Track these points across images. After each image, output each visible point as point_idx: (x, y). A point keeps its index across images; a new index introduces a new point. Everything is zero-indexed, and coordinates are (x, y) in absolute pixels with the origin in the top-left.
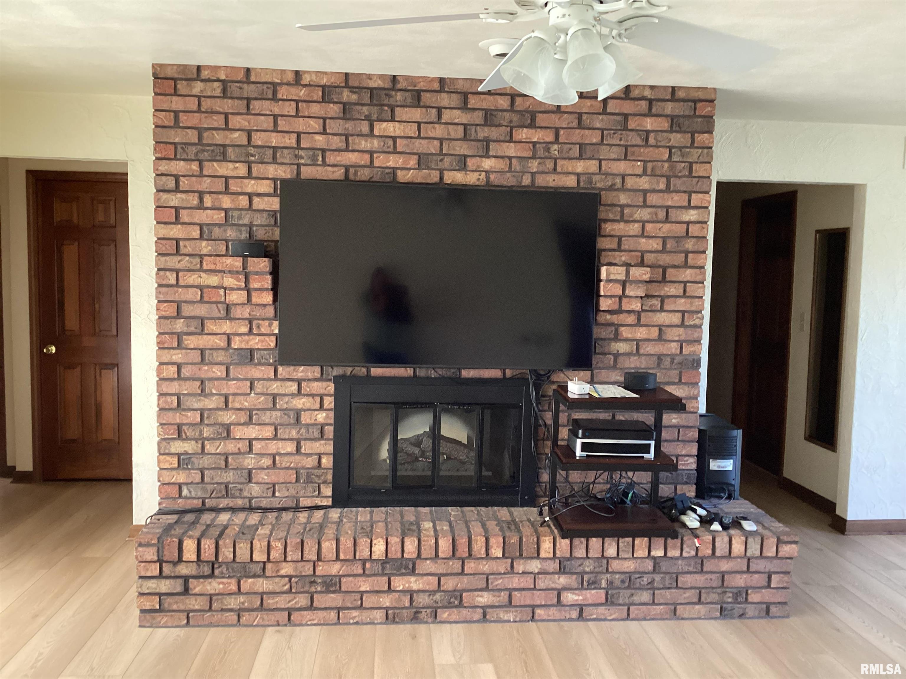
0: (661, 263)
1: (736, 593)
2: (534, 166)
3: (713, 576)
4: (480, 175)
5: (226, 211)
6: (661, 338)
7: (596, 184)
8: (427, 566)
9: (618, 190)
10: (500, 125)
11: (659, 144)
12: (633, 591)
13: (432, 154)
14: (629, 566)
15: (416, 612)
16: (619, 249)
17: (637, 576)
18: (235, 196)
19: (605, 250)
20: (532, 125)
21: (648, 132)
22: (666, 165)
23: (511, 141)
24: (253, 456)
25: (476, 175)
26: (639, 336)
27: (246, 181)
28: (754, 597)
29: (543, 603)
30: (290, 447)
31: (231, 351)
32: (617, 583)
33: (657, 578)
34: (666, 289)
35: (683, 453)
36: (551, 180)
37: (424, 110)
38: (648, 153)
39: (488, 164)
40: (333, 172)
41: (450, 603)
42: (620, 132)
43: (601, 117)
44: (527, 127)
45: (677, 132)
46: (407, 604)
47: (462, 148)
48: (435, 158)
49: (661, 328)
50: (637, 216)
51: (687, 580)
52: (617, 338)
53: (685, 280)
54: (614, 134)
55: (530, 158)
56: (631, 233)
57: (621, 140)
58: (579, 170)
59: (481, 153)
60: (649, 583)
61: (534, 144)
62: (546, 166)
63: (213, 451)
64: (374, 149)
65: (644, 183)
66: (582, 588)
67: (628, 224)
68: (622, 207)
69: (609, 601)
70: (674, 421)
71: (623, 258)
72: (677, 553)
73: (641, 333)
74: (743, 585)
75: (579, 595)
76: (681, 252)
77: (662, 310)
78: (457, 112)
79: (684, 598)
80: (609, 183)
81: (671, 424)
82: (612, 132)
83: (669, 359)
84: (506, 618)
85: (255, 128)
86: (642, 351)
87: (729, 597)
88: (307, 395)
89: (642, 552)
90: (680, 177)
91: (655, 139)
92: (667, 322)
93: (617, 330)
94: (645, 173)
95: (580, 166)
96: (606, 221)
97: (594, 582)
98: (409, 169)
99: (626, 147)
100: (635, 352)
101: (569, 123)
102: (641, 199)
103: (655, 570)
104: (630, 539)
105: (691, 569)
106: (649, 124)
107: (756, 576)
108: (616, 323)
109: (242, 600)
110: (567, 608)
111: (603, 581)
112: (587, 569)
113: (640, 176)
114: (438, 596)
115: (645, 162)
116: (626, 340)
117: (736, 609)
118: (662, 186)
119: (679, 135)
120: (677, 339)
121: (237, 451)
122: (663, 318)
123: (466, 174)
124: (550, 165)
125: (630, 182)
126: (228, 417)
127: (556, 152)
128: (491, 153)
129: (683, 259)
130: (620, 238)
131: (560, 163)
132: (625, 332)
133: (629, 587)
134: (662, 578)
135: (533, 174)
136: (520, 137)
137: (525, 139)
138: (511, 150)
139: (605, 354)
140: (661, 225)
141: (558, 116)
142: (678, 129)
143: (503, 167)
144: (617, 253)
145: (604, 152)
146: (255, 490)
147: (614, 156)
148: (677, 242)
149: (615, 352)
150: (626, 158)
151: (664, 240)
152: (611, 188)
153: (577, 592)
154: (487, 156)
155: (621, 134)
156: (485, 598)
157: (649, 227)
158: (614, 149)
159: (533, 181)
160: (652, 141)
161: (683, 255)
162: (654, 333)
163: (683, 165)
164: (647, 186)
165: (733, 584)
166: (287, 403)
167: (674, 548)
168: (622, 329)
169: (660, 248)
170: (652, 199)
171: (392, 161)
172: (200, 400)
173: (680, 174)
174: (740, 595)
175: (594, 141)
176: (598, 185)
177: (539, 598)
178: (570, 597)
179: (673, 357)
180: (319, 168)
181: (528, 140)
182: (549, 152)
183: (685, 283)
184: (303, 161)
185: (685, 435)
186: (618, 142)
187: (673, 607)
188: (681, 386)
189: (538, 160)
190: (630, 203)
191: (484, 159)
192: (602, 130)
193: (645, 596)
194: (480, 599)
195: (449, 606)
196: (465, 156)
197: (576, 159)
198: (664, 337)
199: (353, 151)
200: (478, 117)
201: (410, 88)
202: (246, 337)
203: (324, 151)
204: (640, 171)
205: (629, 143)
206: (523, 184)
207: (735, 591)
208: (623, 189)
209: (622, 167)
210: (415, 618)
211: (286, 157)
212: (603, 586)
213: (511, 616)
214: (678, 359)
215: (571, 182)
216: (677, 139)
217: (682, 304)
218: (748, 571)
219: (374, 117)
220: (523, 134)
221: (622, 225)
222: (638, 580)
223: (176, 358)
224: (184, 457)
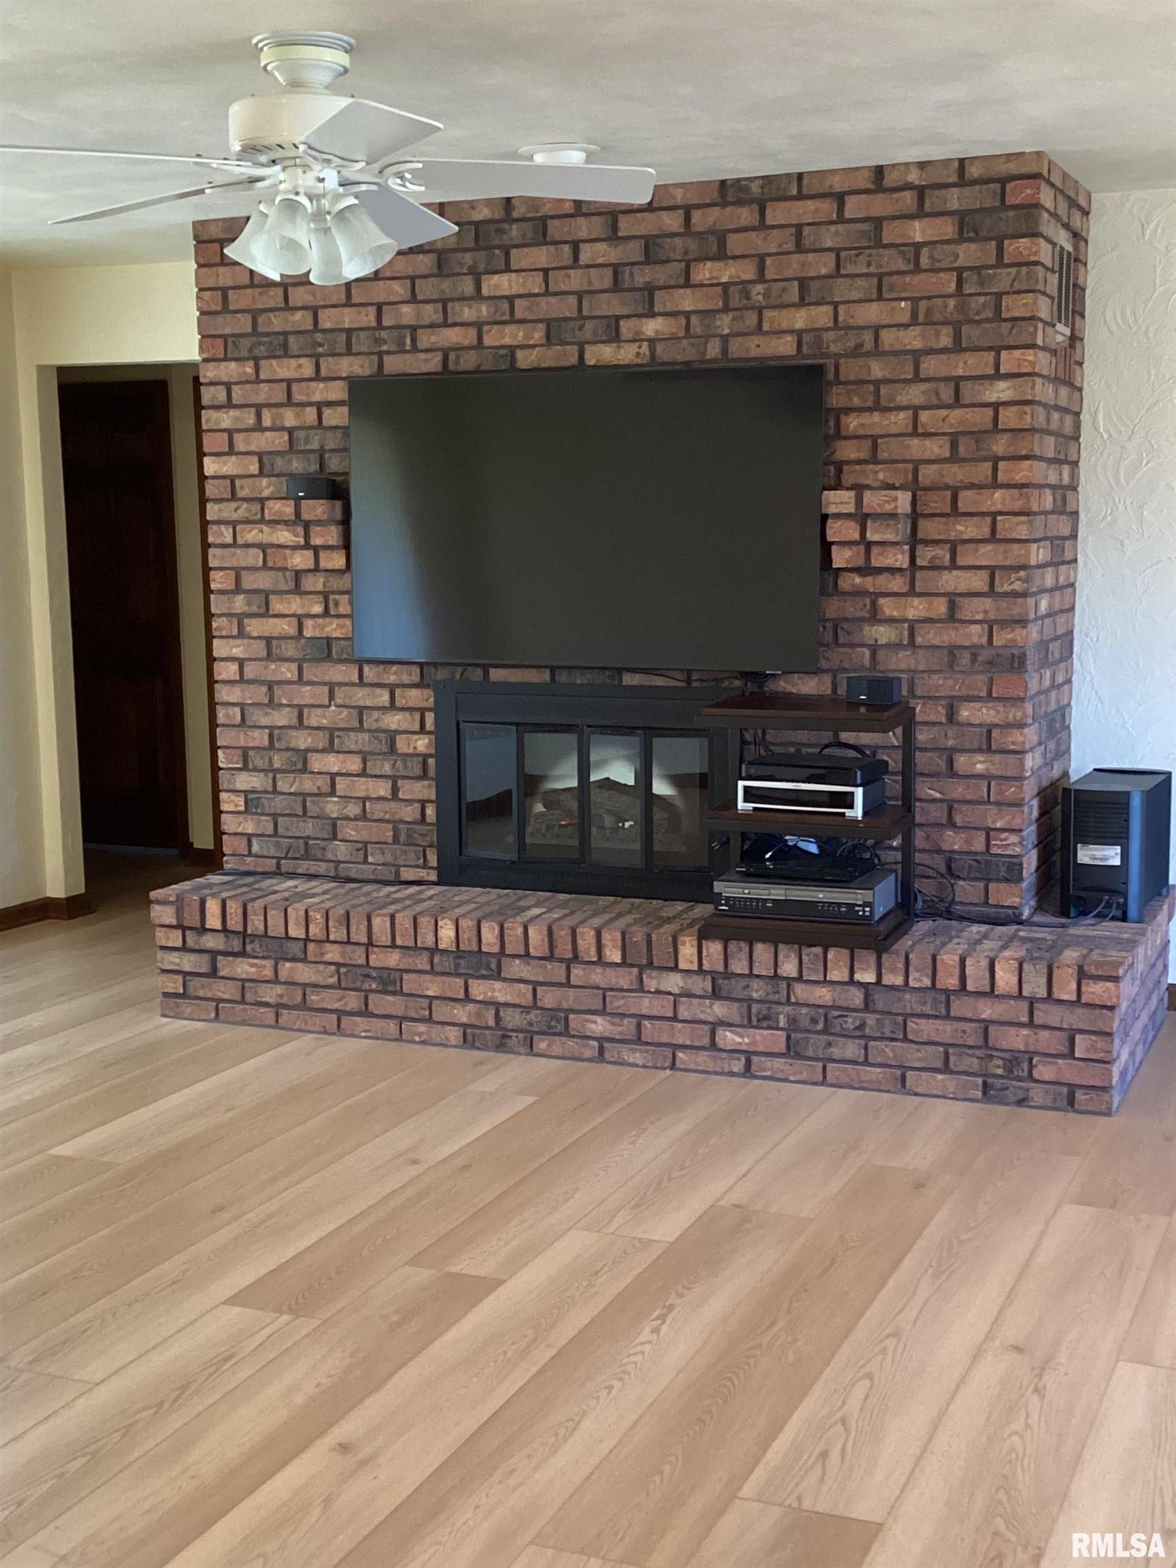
0: (949, 481)
1: (1010, 1061)
2: (724, 324)
3: (968, 1027)
4: (640, 347)
5: (291, 431)
6: (952, 617)
7: (828, 347)
8: (516, 968)
9: (868, 354)
10: (668, 261)
11: (938, 265)
12: (831, 1038)
13: (566, 319)
14: (823, 995)
15: (504, 1036)
16: (874, 459)
17: (836, 1013)
18: (299, 409)
19: (848, 462)
20: (722, 255)
21: (918, 247)
22: (952, 303)
23: (687, 284)
24: (336, 799)
25: (635, 346)
26: (911, 614)
27: (313, 384)
28: (1044, 1071)
29: (688, 1043)
30: (383, 789)
31: (303, 641)
32: (805, 1022)
33: (871, 1019)
34: (959, 527)
35: (998, 825)
36: (753, 347)
37: (552, 248)
38: (920, 283)
39: (651, 327)
40: (427, 361)
41: (550, 1027)
42: (867, 252)
43: (833, 228)
44: (711, 259)
45: (970, 240)
46: (491, 1022)
47: (612, 305)
48: (571, 324)
49: (953, 600)
50: (902, 399)
51: (923, 1028)
52: (875, 617)
53: (993, 509)
54: (857, 255)
55: (719, 311)
56: (894, 430)
57: (869, 265)
58: (799, 325)
59: (640, 310)
60: (856, 1028)
61: (726, 286)
62: (744, 322)
63: (286, 791)
64: (482, 320)
65: (913, 339)
66: (750, 1025)
67: (887, 415)
68: (877, 383)
69: (792, 1051)
70: (979, 766)
71: (881, 476)
72: (899, 980)
73: (916, 608)
74: (1022, 1048)
75: (742, 1037)
76: (985, 459)
77: (953, 566)
78: (601, 247)
79: (919, 1060)
80: (852, 344)
81: (975, 772)
82: (854, 252)
83: (967, 655)
84: (632, 1060)
85: (322, 303)
86: (919, 640)
87: (998, 1067)
88: (403, 709)
89: (838, 973)
90: (979, 322)
91: (931, 257)
92: (962, 588)
93: (874, 603)
94: (914, 321)
95: (800, 319)
96: (848, 411)
97: (766, 1018)
98: (534, 346)
99: (880, 277)
100: (906, 642)
101: (780, 246)
102: (909, 368)
103: (868, 1006)
104: (818, 950)
105: (927, 1009)
106: (918, 231)
107: (1045, 1034)
108: (871, 590)
109: (279, 992)
110: (724, 1055)
111: (781, 1017)
112: (755, 995)
113: (906, 326)
114: (533, 1016)
115: (914, 300)
116: (891, 621)
117: (1012, 1089)
118: (945, 340)
119: (973, 246)
120: (979, 617)
121: (316, 791)
122: (951, 581)
123: (619, 347)
124: (751, 319)
125: (888, 339)
126: (302, 740)
127: (760, 297)
128: (656, 309)
129: (990, 473)
130: (874, 439)
131: (768, 314)
132: (888, 607)
133: (825, 1031)
134: (878, 1020)
135: (725, 339)
136: (701, 277)
137: (709, 279)
138: (687, 301)
139: (853, 645)
140: (944, 412)
141: (762, 235)
142: (972, 235)
143: (674, 331)
144: (871, 467)
145: (842, 290)
146: (341, 850)
147: (856, 295)
148: (977, 442)
149: (872, 642)
150: (880, 298)
151: (954, 439)
152: (857, 352)
153: (739, 1030)
154: (652, 315)
155: (870, 255)
156: (599, 1025)
157: (924, 416)
158: (861, 282)
159: (725, 350)
160: (925, 261)
161: (989, 465)
162: (940, 607)
163: (982, 299)
164: (917, 344)
165: (1004, 1044)
166: (376, 720)
167: (893, 970)
168: (882, 601)
169: (947, 453)
170: (930, 366)
171: (511, 335)
172: (267, 714)
173: (977, 318)
174: (1018, 1064)
175: (823, 271)
176: (834, 348)
177: (681, 1034)
178: (729, 1038)
179: (974, 651)
180: (407, 356)
181: (715, 281)
182: (749, 299)
183: (994, 515)
184: (385, 348)
185: (1001, 792)
186: (865, 270)
187: (898, 1073)
188: (990, 705)
189: (731, 314)
190: (889, 376)
191: (644, 320)
192: (837, 251)
193: (851, 1049)
194: (593, 1026)
195: (549, 1032)
196: (618, 318)
197: (794, 305)
198: (958, 616)
199: (455, 325)
200: (634, 251)
201: (530, 215)
202: (320, 621)
203: (413, 329)
204: (905, 318)
205: (884, 270)
206: (708, 357)
207: (1007, 1056)
208: (877, 351)
209: (873, 313)
210: (502, 1045)
211: (362, 342)
212: (781, 1025)
213: (637, 1058)
214: (984, 655)
215: (785, 347)
216: (968, 253)
217: (987, 555)
218: (1031, 1024)
219: (481, 268)
220: (704, 272)
221: (876, 417)
222: (838, 1020)
223: (237, 652)
224: (251, 796)
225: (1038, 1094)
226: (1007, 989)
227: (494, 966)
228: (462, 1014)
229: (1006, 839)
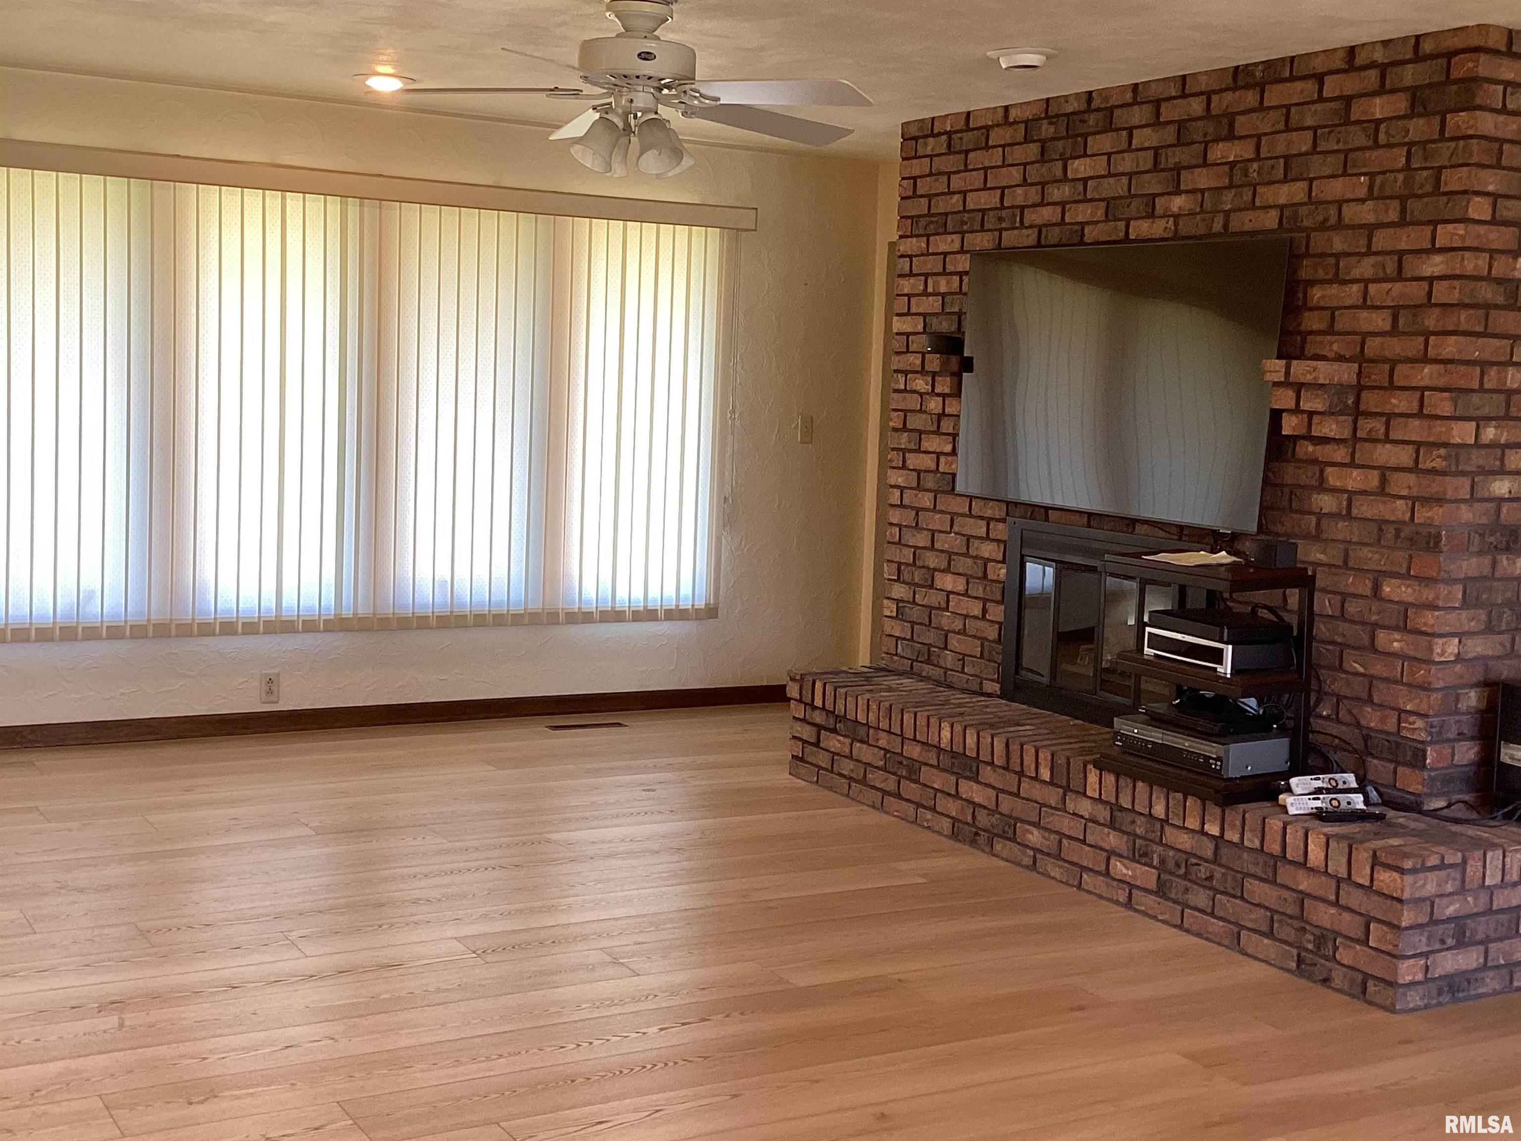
0: (1388, 354)
1: (1319, 937)
2: (1228, 200)
3: (1287, 894)
4: (1167, 223)
5: (943, 295)
6: (1382, 491)
7: (1302, 221)
8: (987, 773)
9: (1331, 228)
10: (1193, 143)
11: (1392, 140)
12: (1189, 884)
13: (1120, 197)
14: (1184, 841)
15: (976, 834)
16: (1330, 331)
17: (1194, 861)
18: (949, 277)
19: (1311, 333)
20: (1231, 136)
21: (1378, 122)
22: (1401, 177)
23: (1205, 164)
24: (948, 614)
25: (1164, 221)
26: (1351, 485)
27: (958, 256)
28: (1345, 955)
29: (1091, 866)
30: (977, 611)
31: (939, 475)
32: (1171, 864)
33: (1218, 872)
34: (1394, 401)
35: (1408, 708)
36: (1247, 221)
37: (1114, 134)
38: (1377, 159)
39: (1178, 203)
40: (1028, 236)
41: (1004, 832)
42: (1338, 129)
43: (1313, 107)
44: (1222, 140)
45: (1420, 115)
46: (969, 819)
47: (1152, 184)
48: (1123, 201)
49: (1385, 472)
50: (1356, 273)
51: (1256, 889)
52: (1322, 486)
53: (1422, 384)
54: (1330, 133)
55: (1225, 188)
56: (1348, 303)
57: (1338, 142)
58: (1282, 201)
59: (1170, 189)
60: (1206, 879)
61: (1232, 165)
62: (1242, 198)
63: (920, 603)
64: (1065, 199)
65: (1366, 213)
66: (1133, 860)
67: (1344, 288)
68: (1337, 256)
69: (1161, 891)
70: (1395, 644)
71: (1335, 347)
72: (1236, 838)
73: (1355, 480)
74: (1328, 927)
75: (1127, 868)
76: (1418, 334)
77: (1387, 440)
78: (1147, 131)
79: (1251, 920)
80: (1320, 218)
81: (1392, 650)
82: (1326, 130)
83: (1392, 529)
84: (1052, 874)
85: (969, 188)
86: (1355, 512)
87: (1309, 941)
88: (993, 540)
89: (1192, 823)
90: (1420, 197)
91: (1386, 133)
92: (1392, 462)
93: (1322, 471)
94: (1370, 196)
95: (1284, 194)
96: (1312, 283)
97: (1145, 855)
98: (1098, 222)
99: (1346, 152)
100: (1344, 512)
101: (1273, 125)
102: (1363, 242)
103: (1216, 860)
104: (1180, 796)
105: (1259, 872)
106: (1379, 108)
107: (1347, 916)
108: (1320, 459)
109: (852, 767)
110: (1115, 883)
111: (1155, 856)
112: (1138, 831)
113: (1363, 201)
114: (995, 819)
115: (1371, 175)
116: (1334, 490)
117: (1318, 966)
118: (1393, 215)
119: (1422, 121)
120: (1405, 492)
121: (937, 605)
122: (1385, 454)
123: (1153, 222)
124: (1247, 195)
125: (1349, 212)
126: (932, 560)
127: (1255, 174)
128: (1183, 187)
129: (1422, 347)
130: (1333, 310)
131: (1260, 190)
132: (1333, 476)
133: (1185, 877)
134: (1223, 874)
135: (1227, 214)
136: (1214, 157)
137: (1220, 159)
138: (1203, 179)
139: (1303, 512)
140: (1387, 286)
141: (1261, 115)
142: (1421, 109)
143: (1193, 207)
144: (1329, 337)
145: (1319, 166)
146: (949, 660)
147: (1327, 171)
148: (1415, 315)
149: (1318, 510)
150: (1344, 174)
151: (1395, 312)
152: (1323, 226)
153: (1126, 862)
154: (1178, 192)
155: (1340, 132)
156: (1034, 837)
157: (1373, 288)
158: (1330, 159)
159: (1226, 226)
160: (1382, 138)
161: (1421, 339)
162: (1373, 480)
163: (1425, 173)
164: (1371, 218)
165: (1314, 919)
166: (977, 548)
167: (1233, 826)
168: (1329, 470)
169: (1388, 327)
170: (1381, 240)
171: (1080, 213)
172: (913, 535)
173: (1420, 192)
174: (1325, 942)
175: (1304, 149)
176: (1307, 223)
177: (1087, 856)
178: (1119, 868)
179: (1398, 525)
180: (1016, 232)
181: (1224, 161)
182: (1246, 176)
183: (1423, 389)
184: (1003, 225)
185: (1413, 674)
186: (1336, 148)
187: (1236, 930)
188: (1408, 582)
189: (1233, 191)
190: (1346, 250)
191: (1173, 197)
192: (1315, 129)
193: (1200, 898)
194: (1031, 836)
195: (1003, 836)
196: (1155, 196)
197: (1279, 182)
198: (1387, 490)
199: (1048, 204)
200: (1169, 135)
201: (1103, 106)
202: (950, 458)
203: (1022, 208)
204: (1362, 192)
205: (1350, 146)
206: (1214, 231)
207: (1317, 932)
208: (1340, 225)
209: (1337, 188)
210: (973, 843)
211: (991, 221)
212: (1155, 863)
213: (1056, 872)
214: (1406, 531)
215: (1270, 220)
216: (1418, 128)
217: (1415, 430)
218: (1336, 904)
219: (1068, 155)
220: (1218, 152)
221: (1334, 289)
222: (1195, 867)
223: (900, 481)
224: (901, 604)
225: (1339, 977)
226: (1317, 864)
227: (974, 769)
228: (953, 807)
229: (1414, 723)
